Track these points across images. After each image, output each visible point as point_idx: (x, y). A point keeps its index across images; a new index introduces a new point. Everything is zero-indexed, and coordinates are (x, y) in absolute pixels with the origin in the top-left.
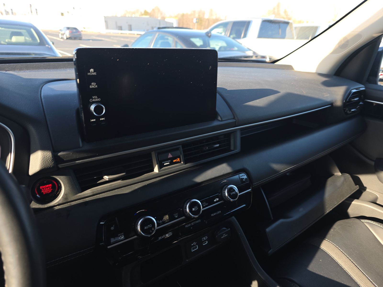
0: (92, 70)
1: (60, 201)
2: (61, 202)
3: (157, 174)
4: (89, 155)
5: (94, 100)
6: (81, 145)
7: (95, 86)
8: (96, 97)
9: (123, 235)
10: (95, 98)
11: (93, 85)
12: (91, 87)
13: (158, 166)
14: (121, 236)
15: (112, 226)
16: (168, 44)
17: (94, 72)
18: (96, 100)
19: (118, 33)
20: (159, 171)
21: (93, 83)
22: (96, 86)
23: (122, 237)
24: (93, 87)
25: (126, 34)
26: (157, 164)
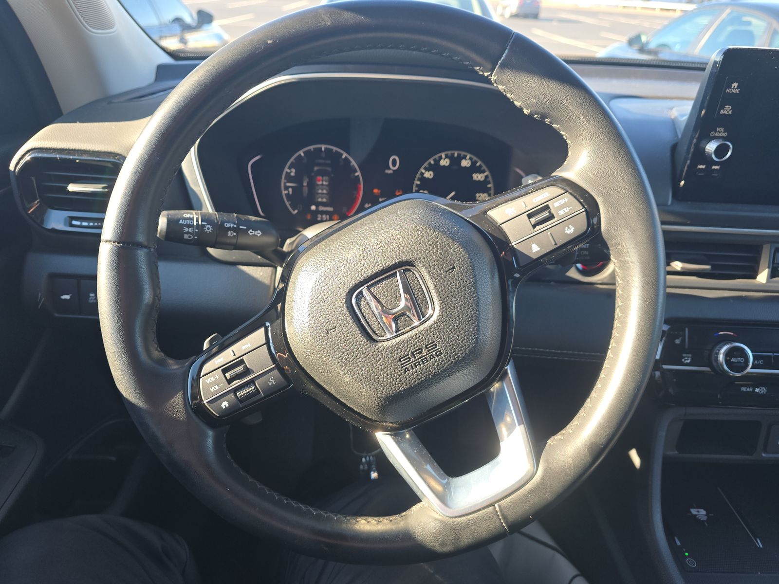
0: (735, 85)
1: (605, 278)
2: (605, 281)
3: (762, 285)
4: (678, 220)
5: (717, 134)
6: (670, 202)
7: (728, 112)
8: (722, 130)
9: (690, 358)
10: (721, 132)
11: (727, 110)
12: (722, 112)
13: (768, 272)
14: (686, 358)
15: (678, 339)
16: (750, 35)
17: (737, 88)
18: (721, 135)
19: (617, 6)
20: (768, 281)
21: (727, 106)
22: (730, 112)
23: (688, 360)
24: (725, 112)
25: (635, 8)
26: (769, 268)
